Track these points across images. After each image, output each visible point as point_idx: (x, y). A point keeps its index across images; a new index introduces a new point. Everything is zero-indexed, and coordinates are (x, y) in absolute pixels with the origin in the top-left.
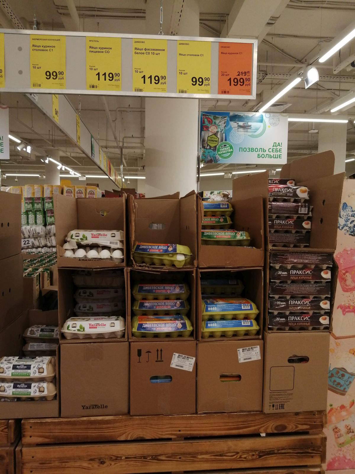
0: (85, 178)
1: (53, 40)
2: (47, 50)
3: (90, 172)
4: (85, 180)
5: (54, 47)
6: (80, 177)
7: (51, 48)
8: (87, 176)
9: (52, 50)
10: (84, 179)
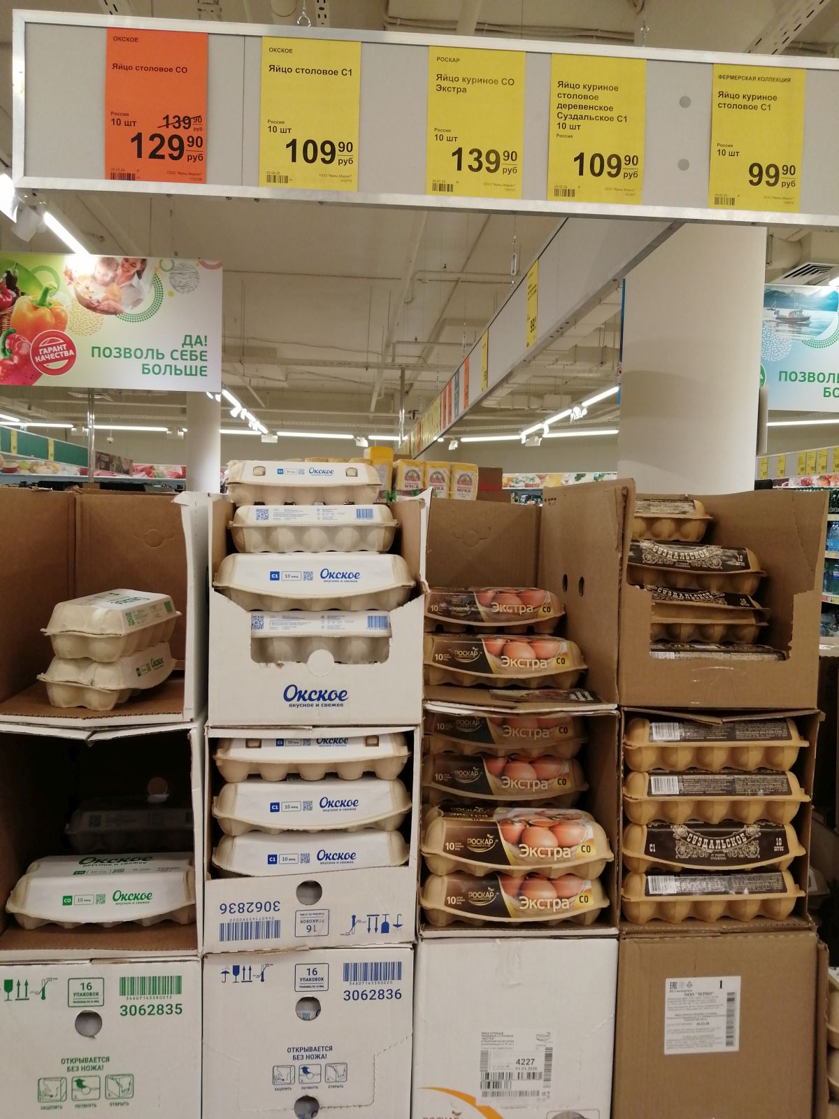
0: (276, 437)
1: (773, 79)
2: (755, 107)
3: (285, 423)
4: (276, 442)
5: (775, 98)
6: (265, 434)
7: (767, 102)
8: (281, 434)
9: (769, 106)
10: (274, 439)
